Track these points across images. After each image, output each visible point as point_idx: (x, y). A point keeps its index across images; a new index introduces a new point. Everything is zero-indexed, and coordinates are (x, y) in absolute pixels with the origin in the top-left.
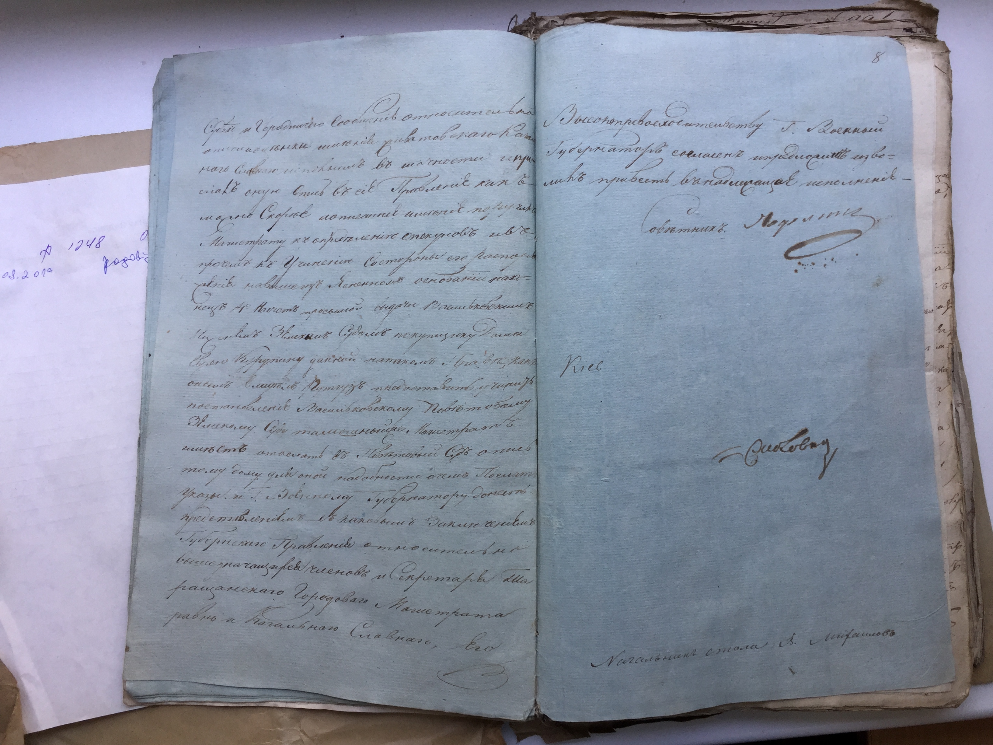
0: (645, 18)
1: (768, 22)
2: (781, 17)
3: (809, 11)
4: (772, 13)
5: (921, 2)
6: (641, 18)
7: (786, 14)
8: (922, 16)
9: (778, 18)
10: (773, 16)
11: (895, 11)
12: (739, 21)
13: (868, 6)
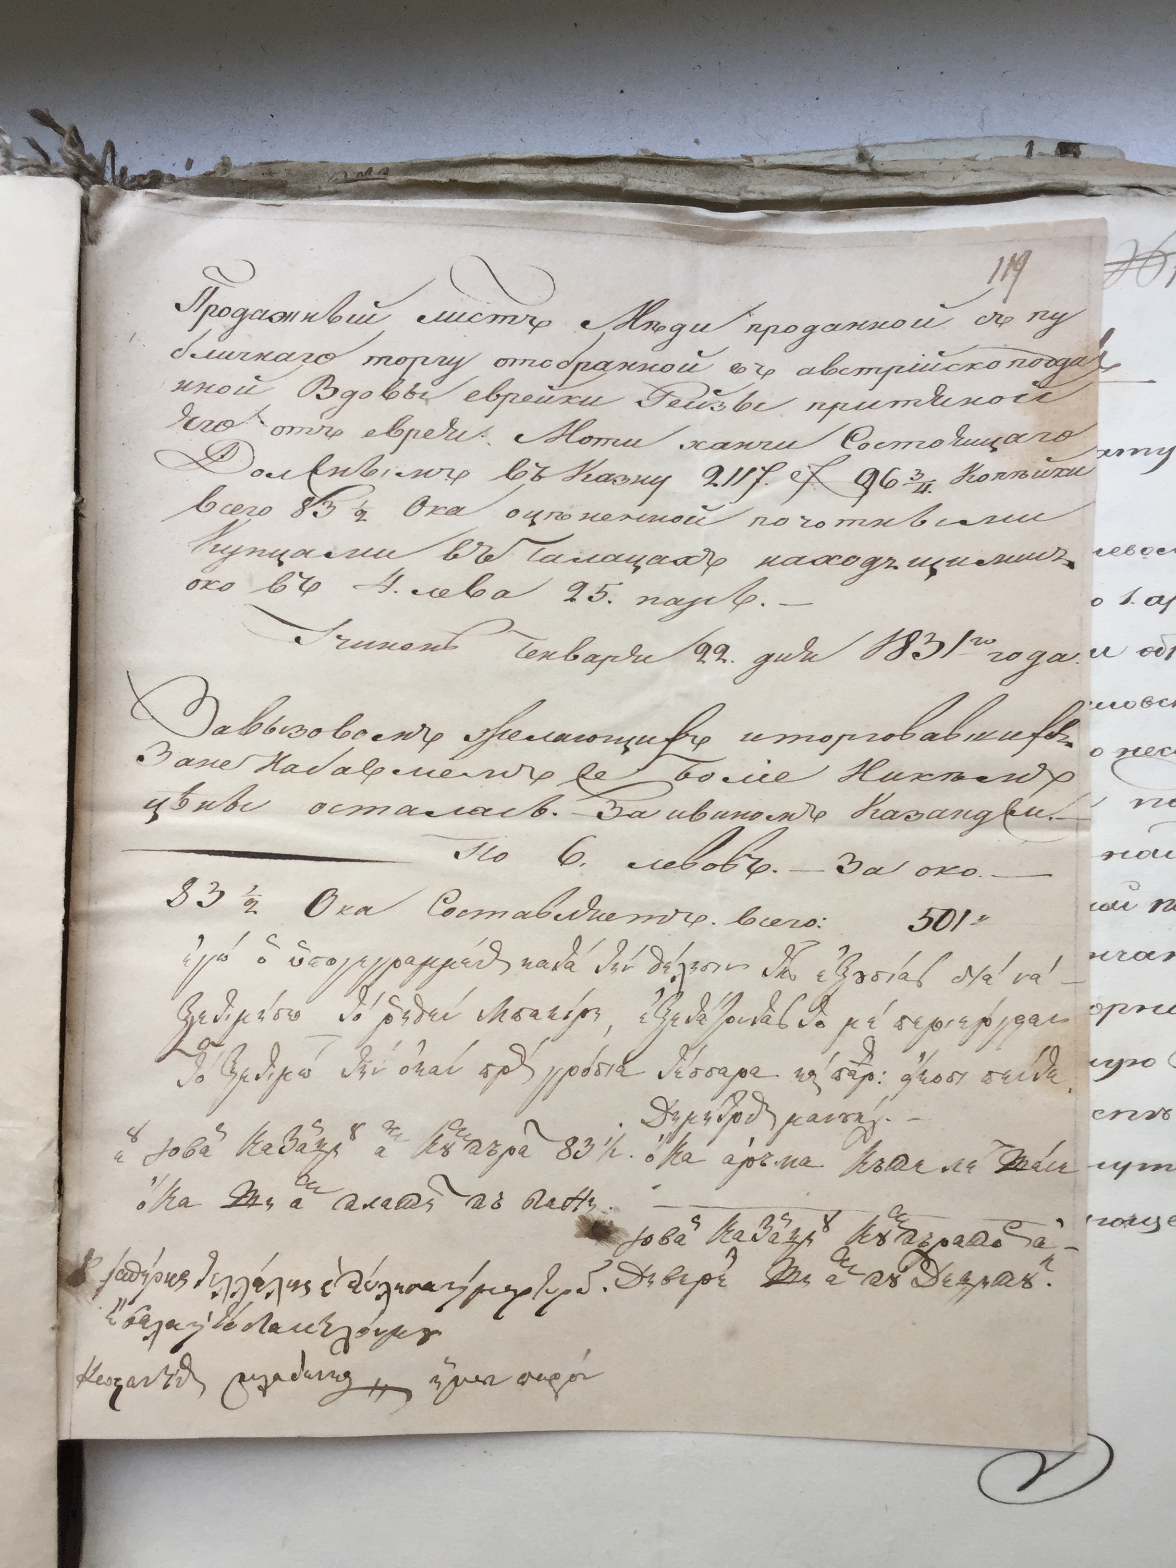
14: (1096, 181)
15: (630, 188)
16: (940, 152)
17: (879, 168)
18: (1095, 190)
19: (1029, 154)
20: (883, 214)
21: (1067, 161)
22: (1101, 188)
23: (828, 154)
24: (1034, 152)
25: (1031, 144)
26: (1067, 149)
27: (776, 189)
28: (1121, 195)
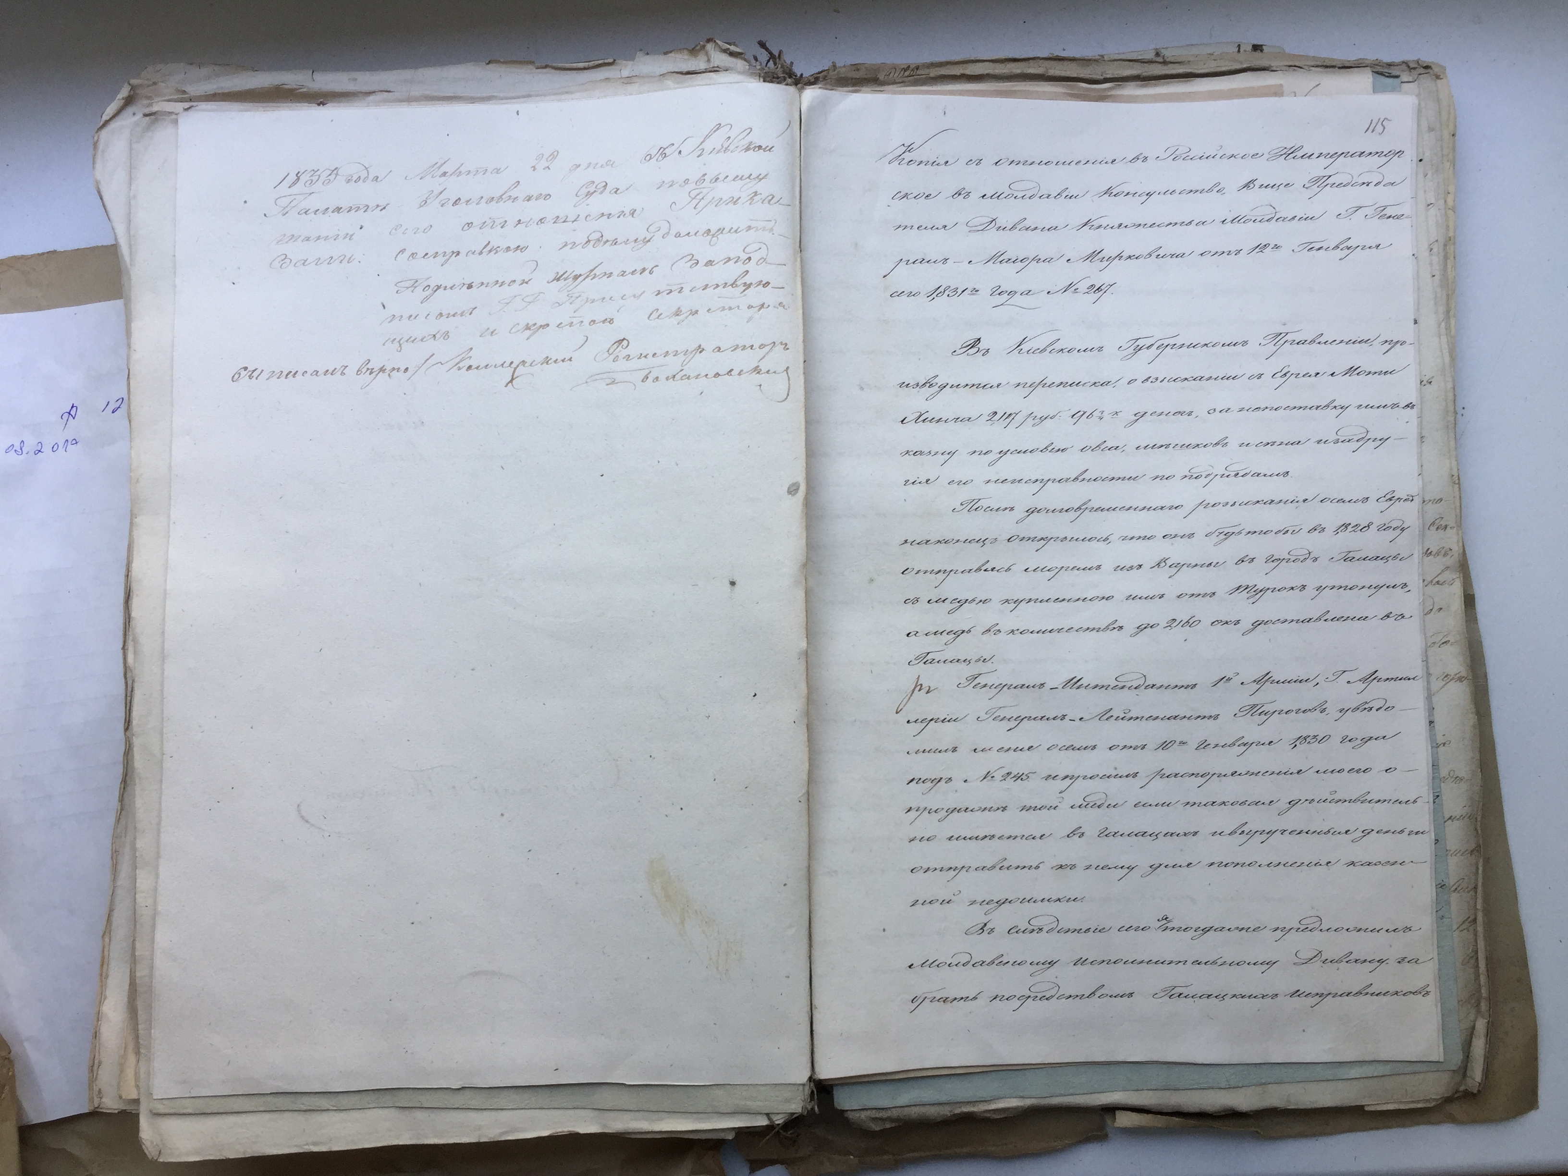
14: (1274, 64)
15: (1049, 74)
16: (1194, 51)
17: (1168, 60)
18: (1274, 68)
19: (1239, 51)
20: (1171, 82)
21: (1257, 54)
22: (1277, 67)
23: (1139, 53)
24: (1241, 50)
25: (1239, 46)
26: (1257, 48)
27: (1119, 72)
28: (1286, 71)
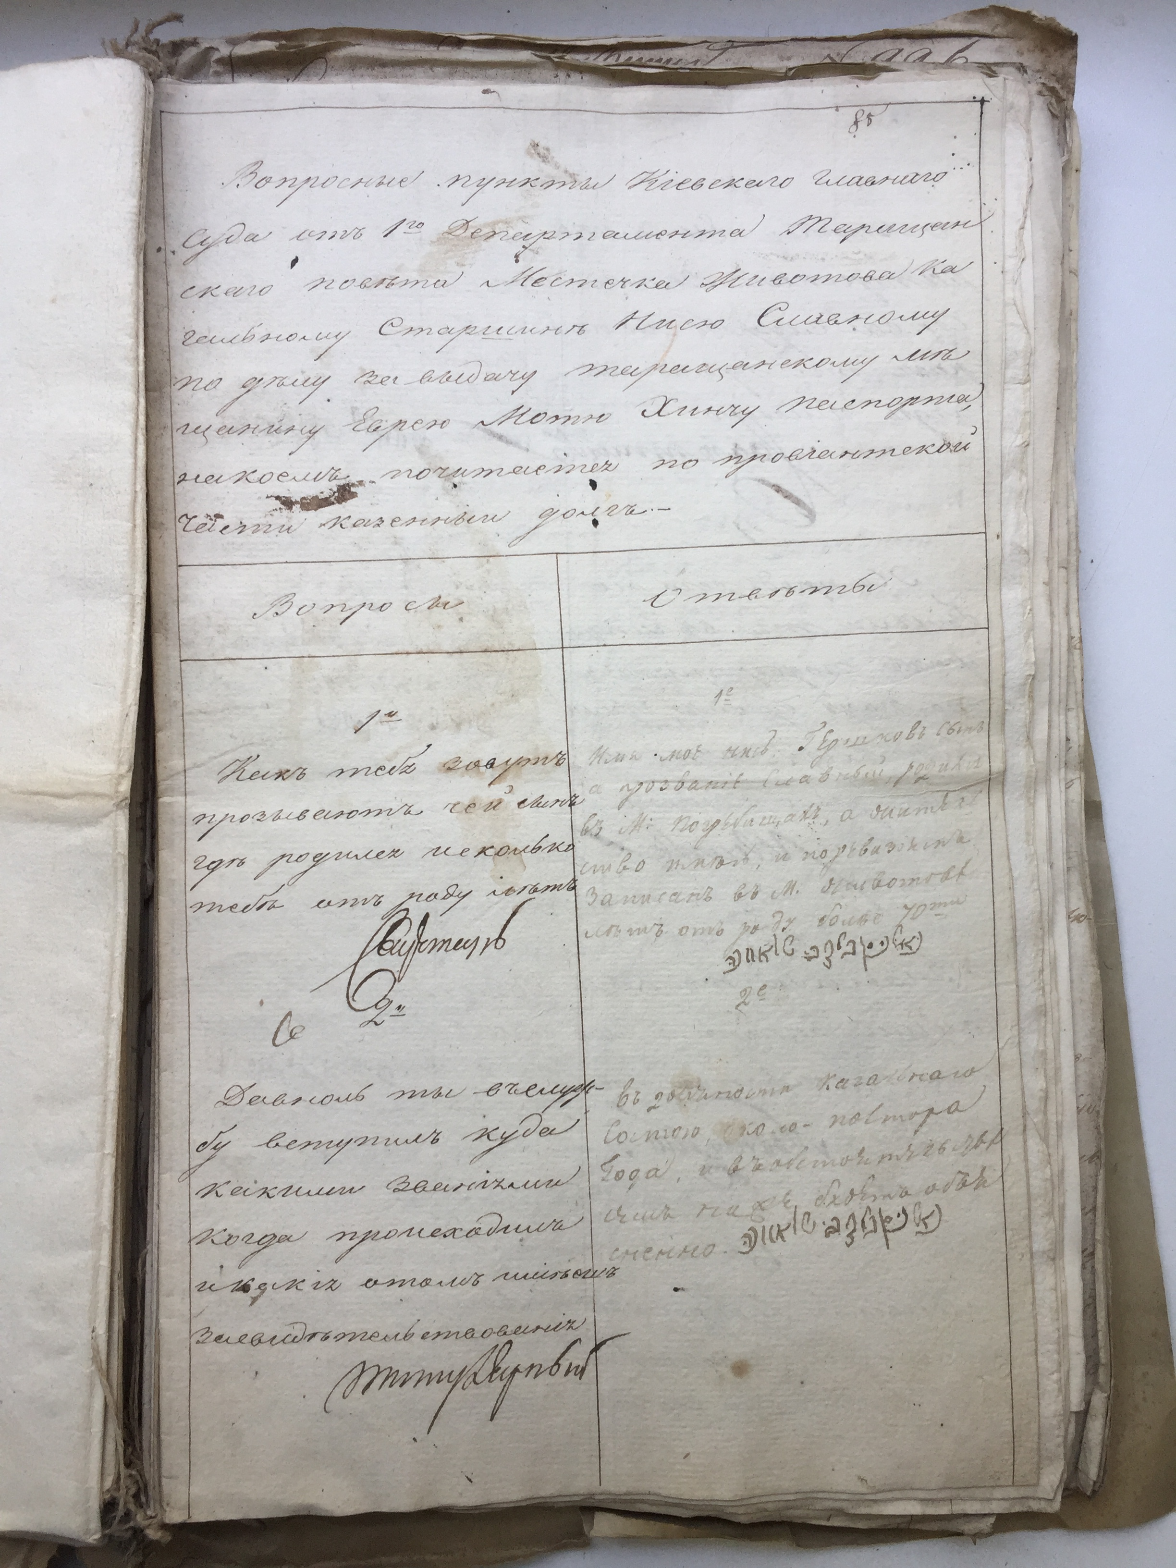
0: (418, 46)
1: (696, 62)
2: (726, 49)
3: (792, 40)
4: (706, 42)
5: (1034, 16)
6: (412, 46)
7: (739, 44)
8: (1042, 50)
9: (719, 52)
10: (708, 48)
11: (982, 39)
12: (631, 58)
13: (918, 28)
